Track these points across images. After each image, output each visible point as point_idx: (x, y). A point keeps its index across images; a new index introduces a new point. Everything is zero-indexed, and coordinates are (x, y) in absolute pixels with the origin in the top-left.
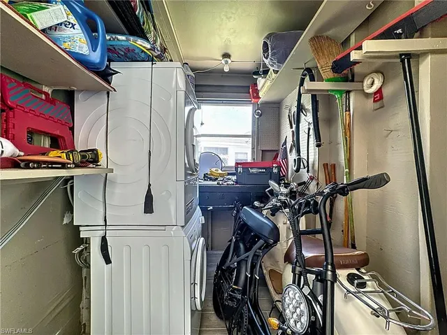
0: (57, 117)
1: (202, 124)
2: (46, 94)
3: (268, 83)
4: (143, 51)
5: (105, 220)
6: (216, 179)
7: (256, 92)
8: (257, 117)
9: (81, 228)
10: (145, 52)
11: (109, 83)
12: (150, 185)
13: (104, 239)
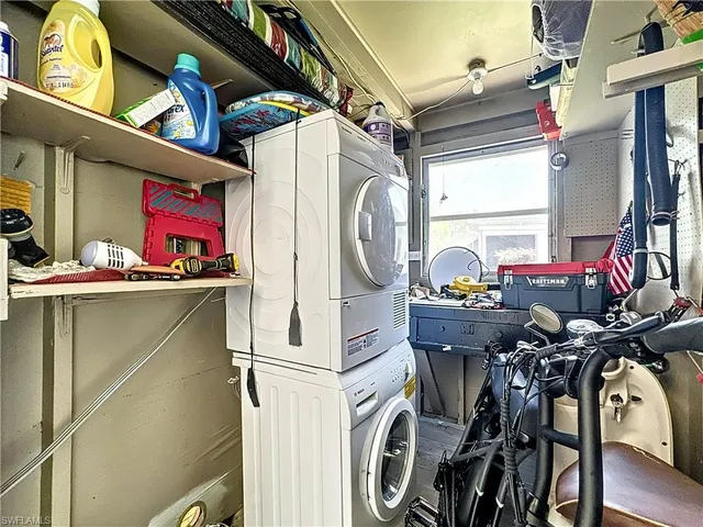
0: (202, 217)
1: (444, 198)
2: (195, 192)
3: (567, 93)
4: (280, 109)
5: (251, 348)
6: (463, 297)
7: (551, 116)
8: (557, 168)
9: (234, 354)
10: (283, 110)
11: (245, 165)
12: (296, 304)
13: (251, 372)
